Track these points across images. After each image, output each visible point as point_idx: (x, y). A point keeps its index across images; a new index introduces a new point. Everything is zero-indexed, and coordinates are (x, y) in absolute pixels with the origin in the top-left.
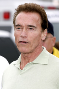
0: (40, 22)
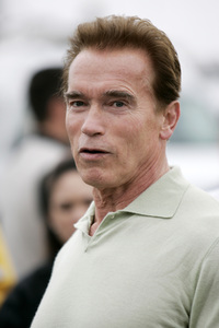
0: (148, 80)
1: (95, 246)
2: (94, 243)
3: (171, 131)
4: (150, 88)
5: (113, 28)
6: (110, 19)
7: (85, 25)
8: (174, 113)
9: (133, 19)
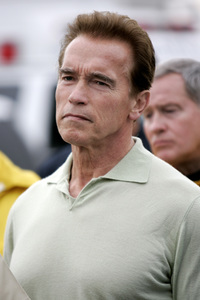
1: (80, 206)
2: (79, 203)
3: (139, 114)
4: (129, 74)
5: (106, 21)
6: (105, 14)
7: (84, 16)
8: (144, 101)
9: (124, 17)
